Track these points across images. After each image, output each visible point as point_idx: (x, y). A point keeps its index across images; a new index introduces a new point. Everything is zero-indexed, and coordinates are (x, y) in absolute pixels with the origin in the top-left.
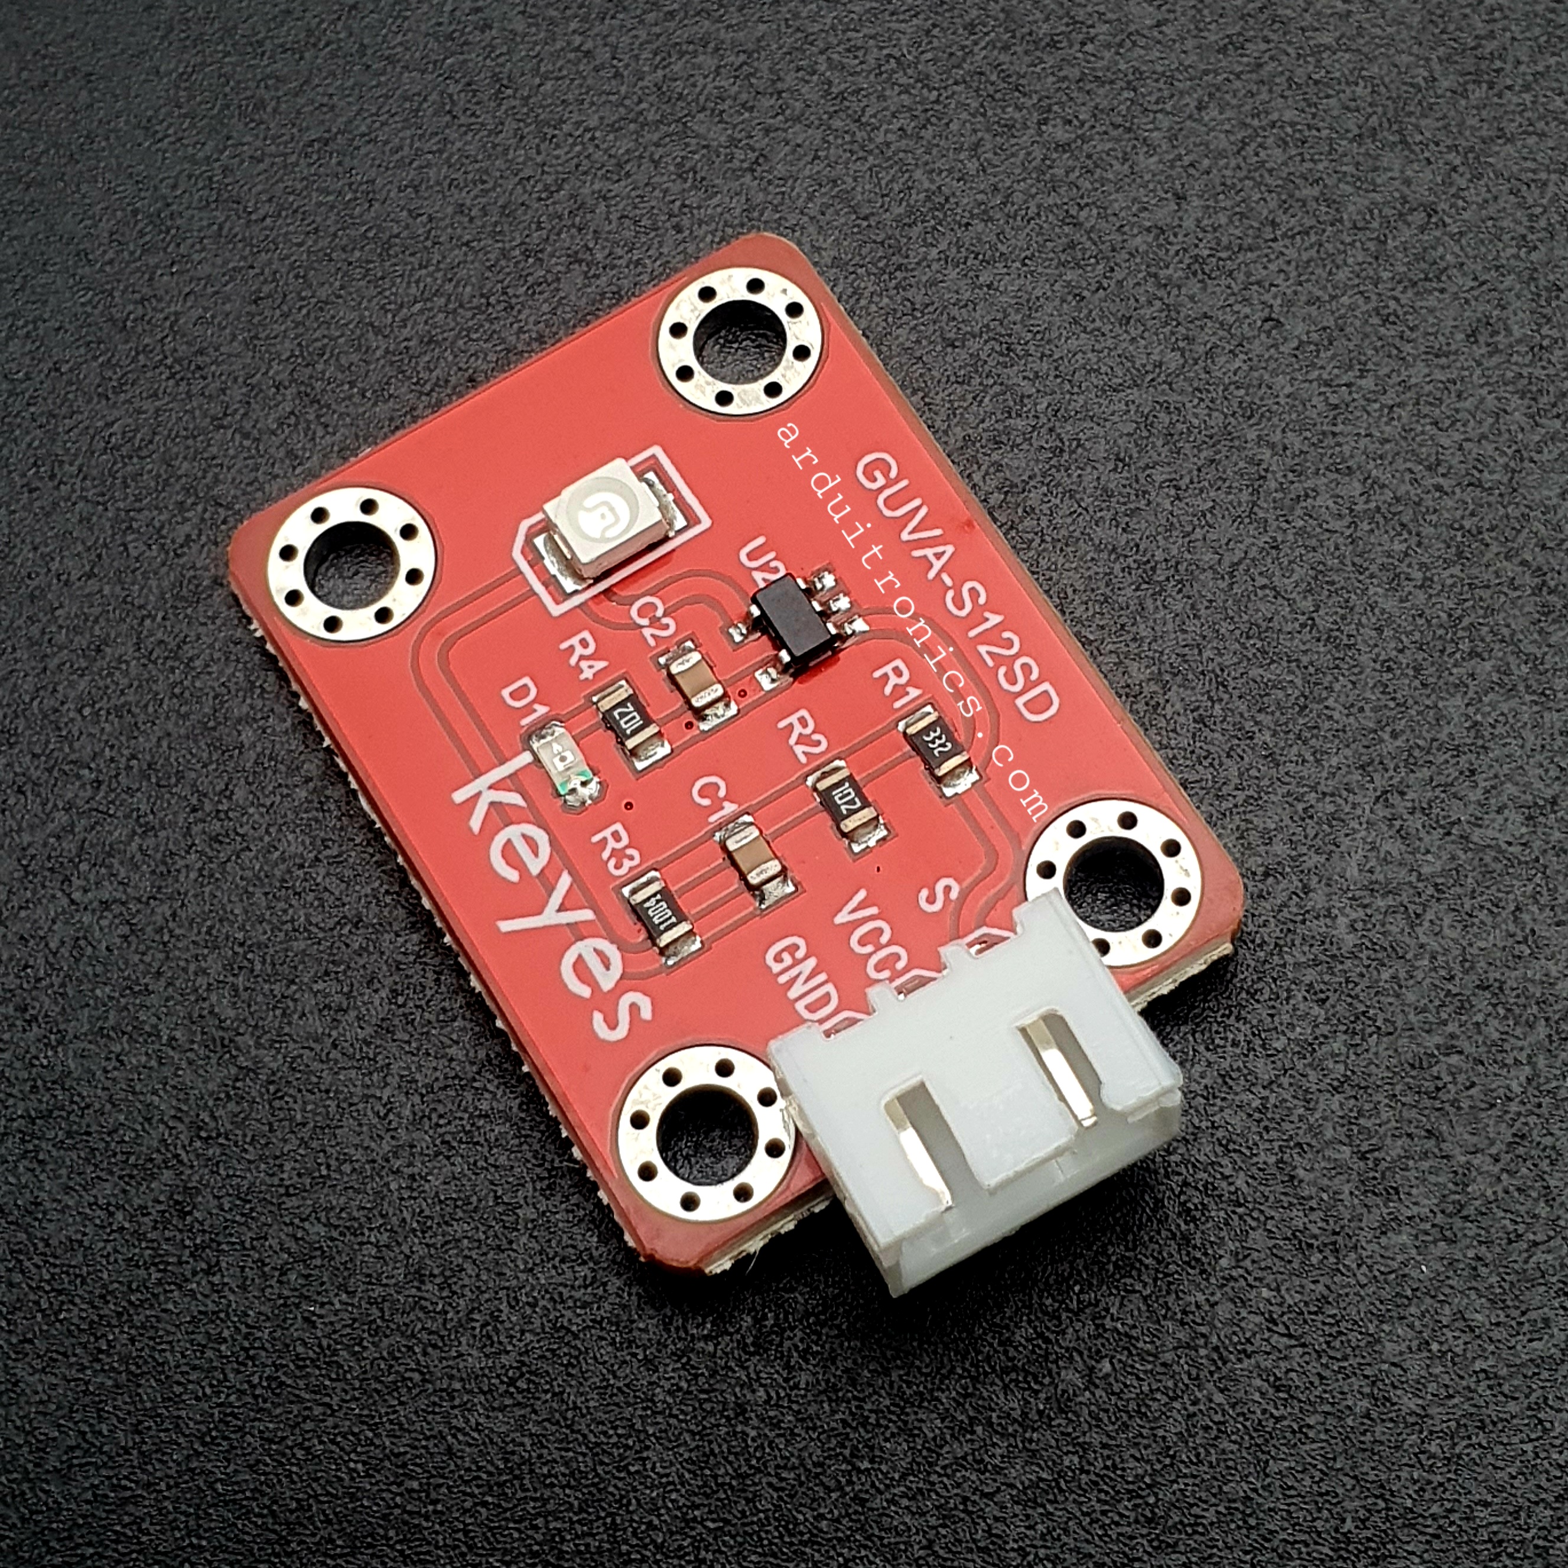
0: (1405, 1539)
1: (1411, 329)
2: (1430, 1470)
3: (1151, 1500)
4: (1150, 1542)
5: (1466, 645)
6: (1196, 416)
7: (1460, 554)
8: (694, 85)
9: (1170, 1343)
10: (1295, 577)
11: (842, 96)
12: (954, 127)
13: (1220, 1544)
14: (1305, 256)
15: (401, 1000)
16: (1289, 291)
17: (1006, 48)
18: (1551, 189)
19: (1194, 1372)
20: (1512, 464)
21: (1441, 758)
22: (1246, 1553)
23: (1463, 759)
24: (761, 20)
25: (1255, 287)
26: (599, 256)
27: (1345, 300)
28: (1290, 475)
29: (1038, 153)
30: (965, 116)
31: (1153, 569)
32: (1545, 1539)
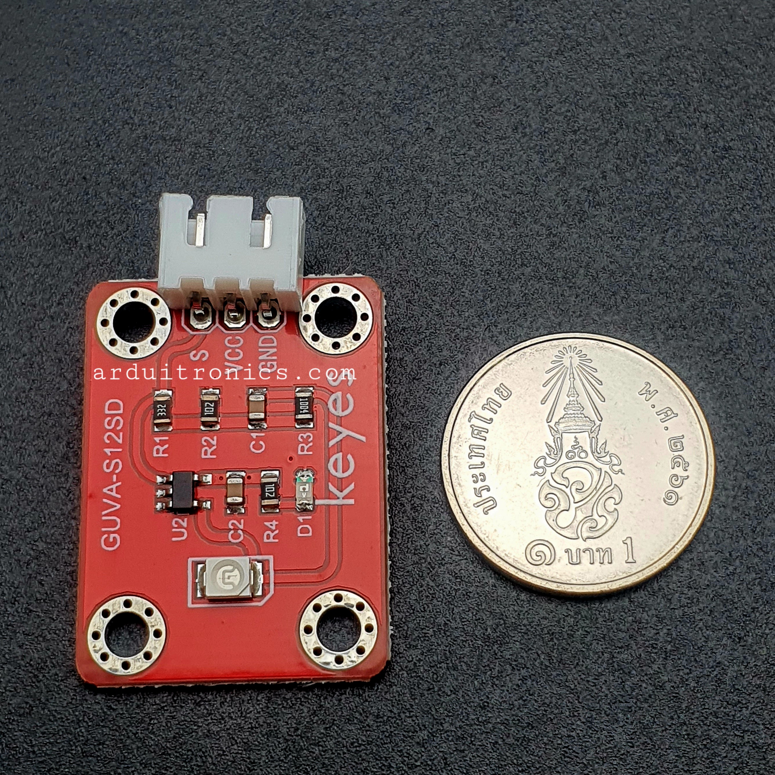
0: (513, 635)
1: (489, 128)
2: (522, 606)
3: (406, 628)
4: (406, 645)
5: (519, 262)
6: (400, 172)
7: (515, 223)
8: (173, 44)
9: (410, 562)
10: (446, 238)
11: (238, 44)
12: (288, 55)
13: (436, 644)
14: (442, 100)
15: (71, 445)
16: (436, 116)
17: (308, 19)
18: (545, 64)
19: (421, 574)
20: (535, 183)
21: (512, 309)
22: (447, 646)
23: (521, 309)
24: (200, 14)
25: (422, 115)
26: (136, 121)
27: (460, 118)
28: (441, 194)
29: (325, 63)
30: (291, 50)
31: (385, 239)
32: (571, 631)
